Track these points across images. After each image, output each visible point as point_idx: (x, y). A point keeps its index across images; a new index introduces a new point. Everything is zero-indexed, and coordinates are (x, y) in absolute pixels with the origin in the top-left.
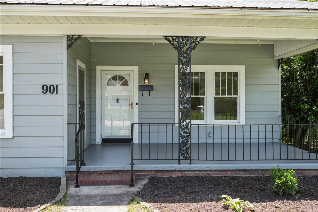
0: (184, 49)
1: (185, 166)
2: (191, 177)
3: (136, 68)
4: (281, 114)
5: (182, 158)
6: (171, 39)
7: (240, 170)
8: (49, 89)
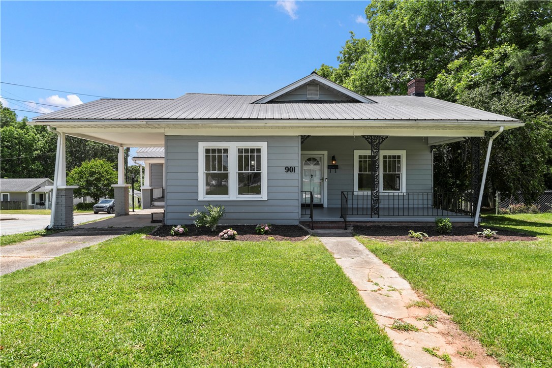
0: (375, 143)
1: (375, 219)
2: (379, 226)
3: (326, 153)
4: (433, 187)
5: (373, 214)
6: (367, 137)
7: (411, 222)
8: (290, 170)
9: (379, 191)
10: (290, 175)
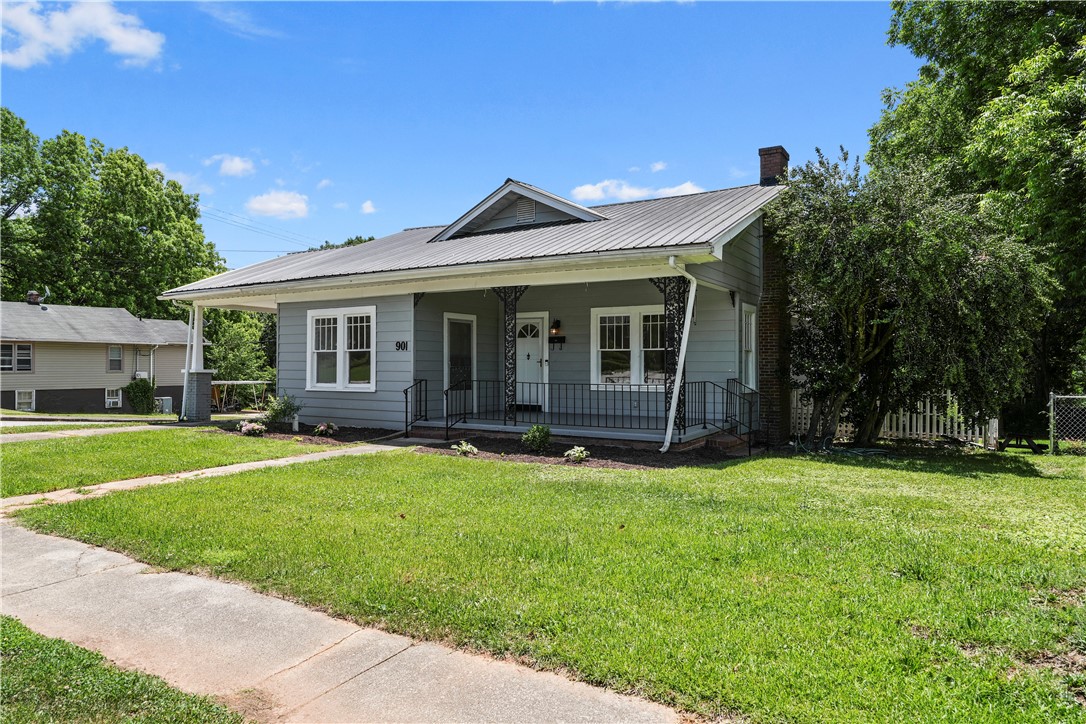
3: (546, 315)
8: (401, 346)
9: (515, 380)
10: (401, 354)
